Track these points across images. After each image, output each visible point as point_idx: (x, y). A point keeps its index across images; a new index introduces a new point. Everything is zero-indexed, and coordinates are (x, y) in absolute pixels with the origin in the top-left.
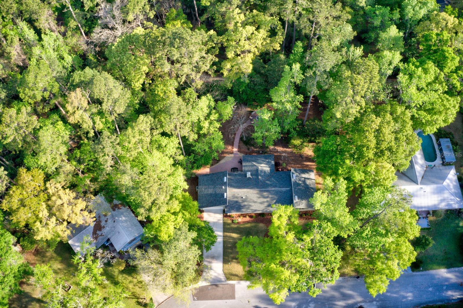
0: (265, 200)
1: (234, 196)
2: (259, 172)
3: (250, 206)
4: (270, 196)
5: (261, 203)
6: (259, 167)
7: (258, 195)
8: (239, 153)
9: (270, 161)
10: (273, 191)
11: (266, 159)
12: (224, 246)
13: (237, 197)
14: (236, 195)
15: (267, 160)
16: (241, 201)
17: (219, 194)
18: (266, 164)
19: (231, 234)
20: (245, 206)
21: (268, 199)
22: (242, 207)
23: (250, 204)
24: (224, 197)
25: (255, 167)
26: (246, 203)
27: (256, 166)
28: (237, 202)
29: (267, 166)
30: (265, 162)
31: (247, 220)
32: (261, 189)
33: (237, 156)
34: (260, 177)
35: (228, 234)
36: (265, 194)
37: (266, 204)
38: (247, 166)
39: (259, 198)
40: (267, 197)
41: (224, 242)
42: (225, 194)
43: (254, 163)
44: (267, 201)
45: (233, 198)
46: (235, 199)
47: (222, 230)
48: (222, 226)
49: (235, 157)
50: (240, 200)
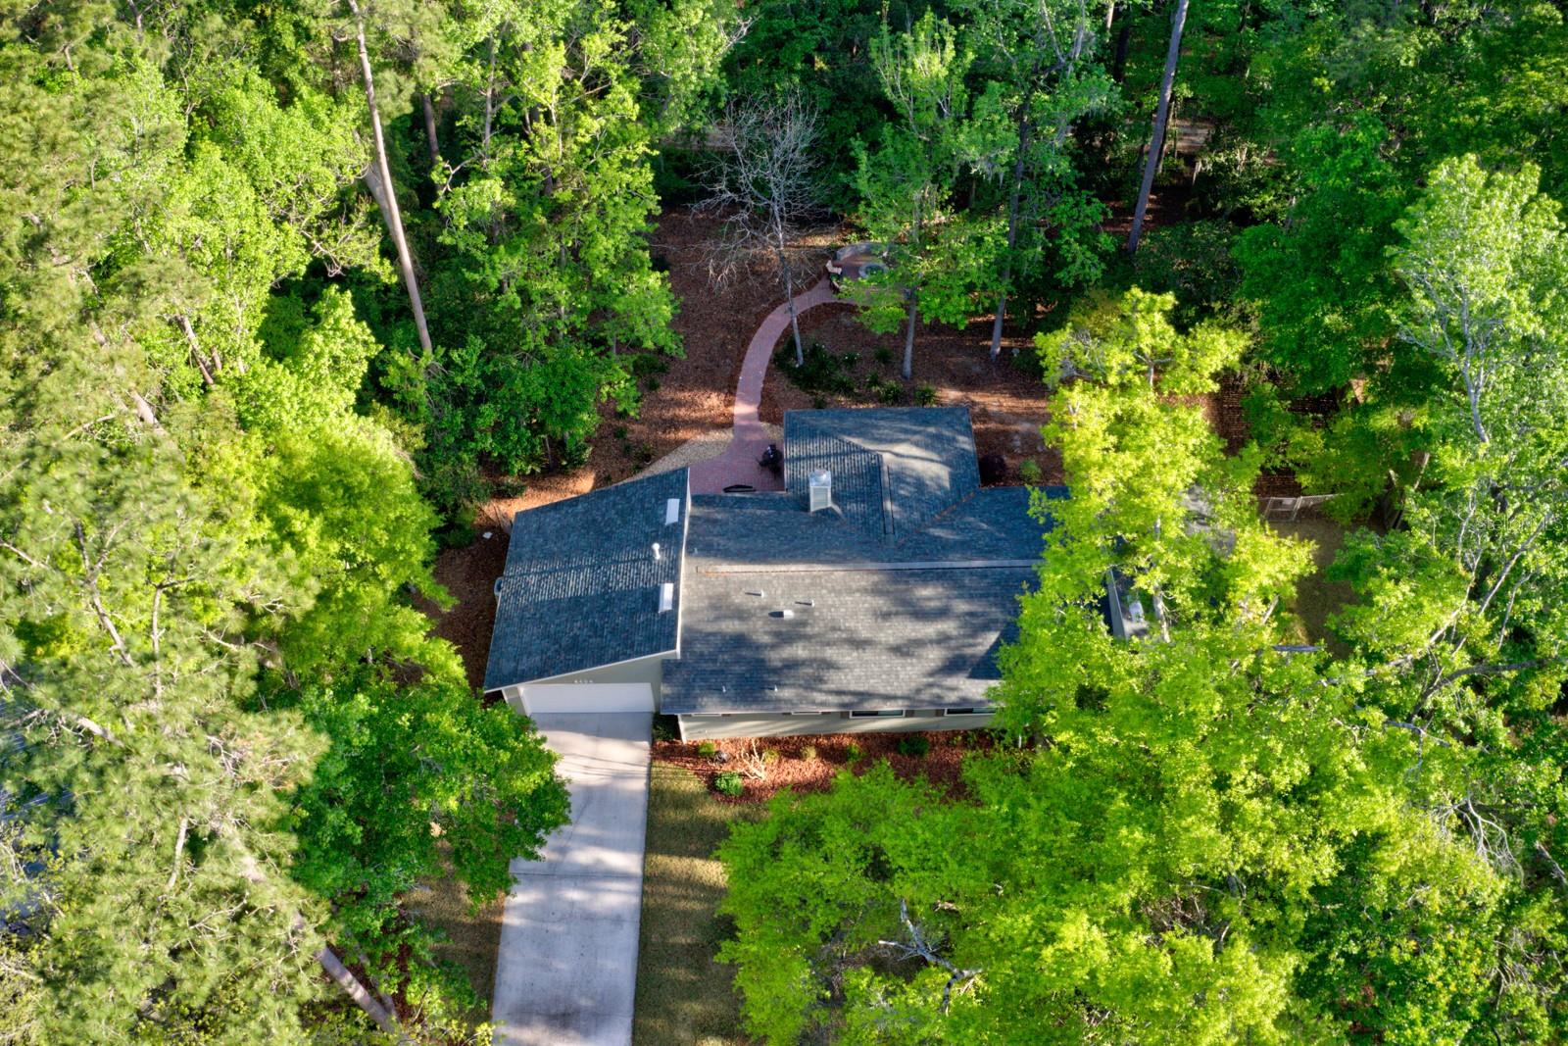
0: (930, 630)
1: (720, 607)
2: (886, 478)
3: (830, 665)
4: (962, 606)
5: (902, 650)
6: (887, 457)
7: (881, 603)
8: (764, 424)
9: (947, 433)
10: (983, 573)
11: (927, 423)
12: (644, 944)
13: (741, 614)
14: (738, 599)
15: (932, 430)
16: (766, 639)
17: (623, 595)
18: (927, 447)
19: (698, 862)
20: (792, 665)
21: (949, 626)
22: (776, 671)
23: (830, 653)
24: (656, 605)
25: (857, 458)
26: (800, 651)
27: (864, 451)
28: (740, 641)
29: (935, 456)
30: (917, 438)
31: (808, 775)
32: (901, 565)
33: (756, 437)
34: (888, 505)
35: (678, 865)
36: (928, 593)
37: (934, 656)
38: (810, 457)
39: (886, 616)
40: (942, 613)
41: (648, 917)
42: (668, 590)
43: (855, 441)
44: (943, 640)
45: (717, 619)
46: (731, 627)
47: (639, 836)
48: (638, 815)
49: (739, 445)
50: (760, 631)
